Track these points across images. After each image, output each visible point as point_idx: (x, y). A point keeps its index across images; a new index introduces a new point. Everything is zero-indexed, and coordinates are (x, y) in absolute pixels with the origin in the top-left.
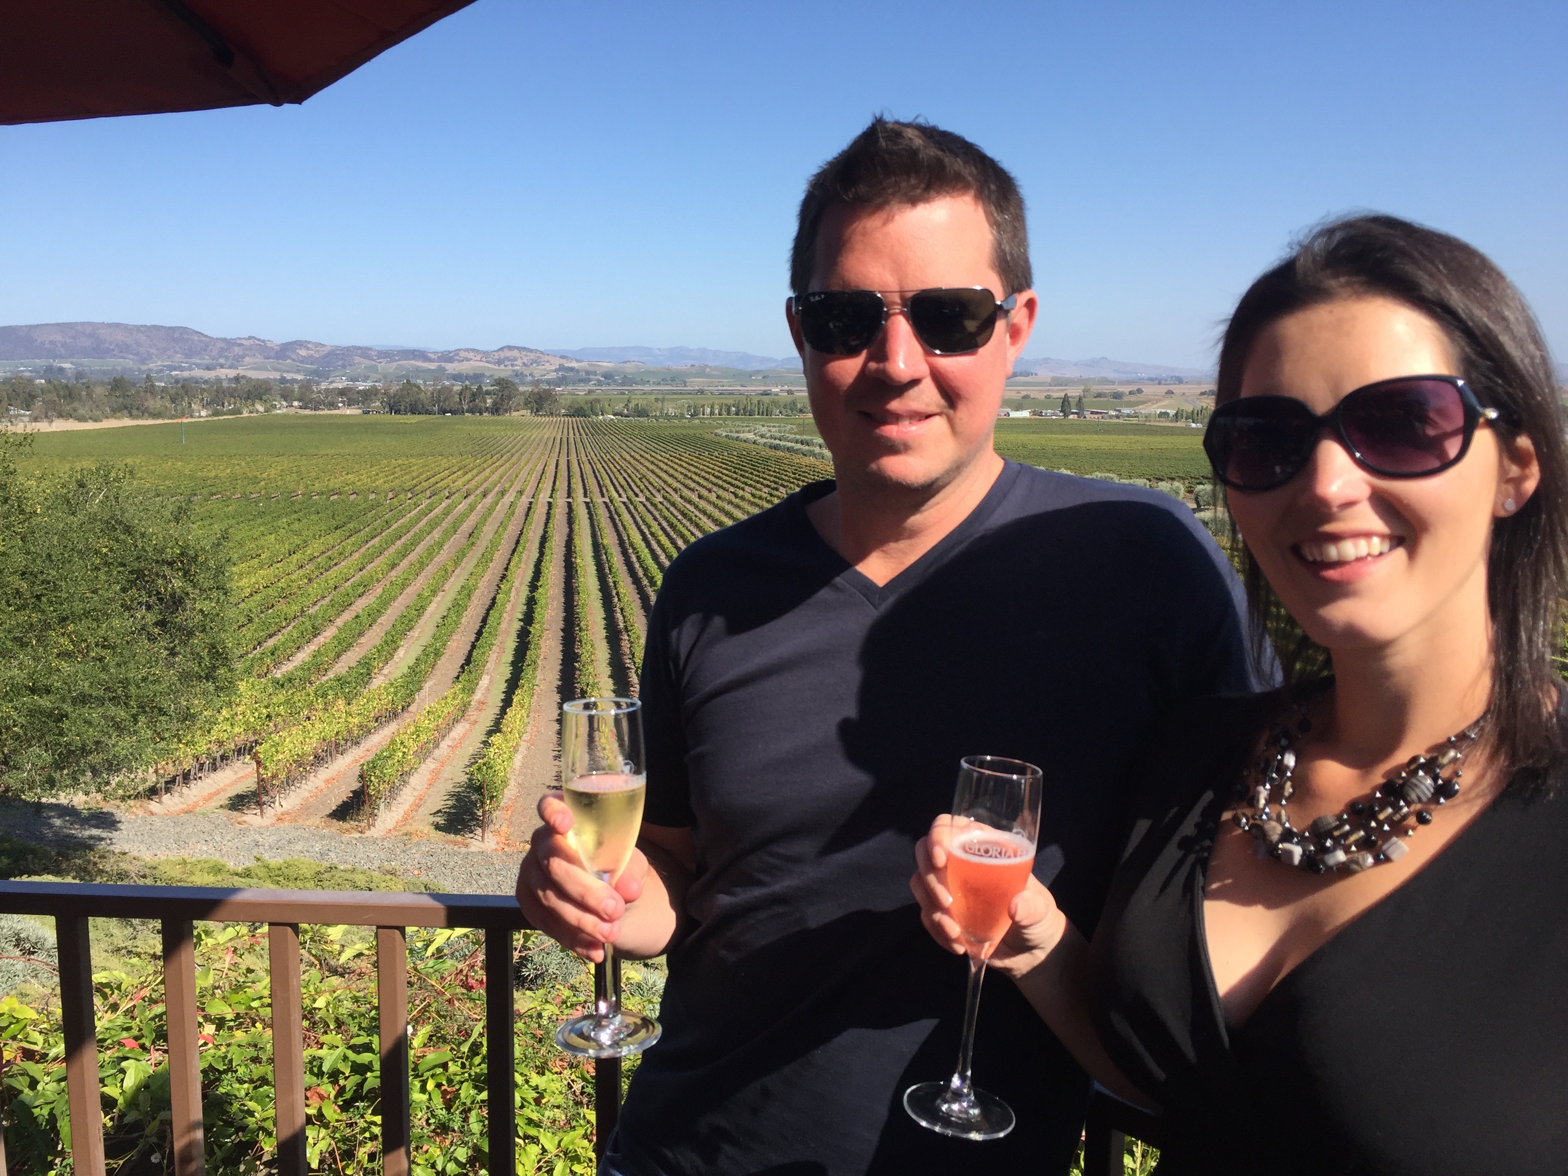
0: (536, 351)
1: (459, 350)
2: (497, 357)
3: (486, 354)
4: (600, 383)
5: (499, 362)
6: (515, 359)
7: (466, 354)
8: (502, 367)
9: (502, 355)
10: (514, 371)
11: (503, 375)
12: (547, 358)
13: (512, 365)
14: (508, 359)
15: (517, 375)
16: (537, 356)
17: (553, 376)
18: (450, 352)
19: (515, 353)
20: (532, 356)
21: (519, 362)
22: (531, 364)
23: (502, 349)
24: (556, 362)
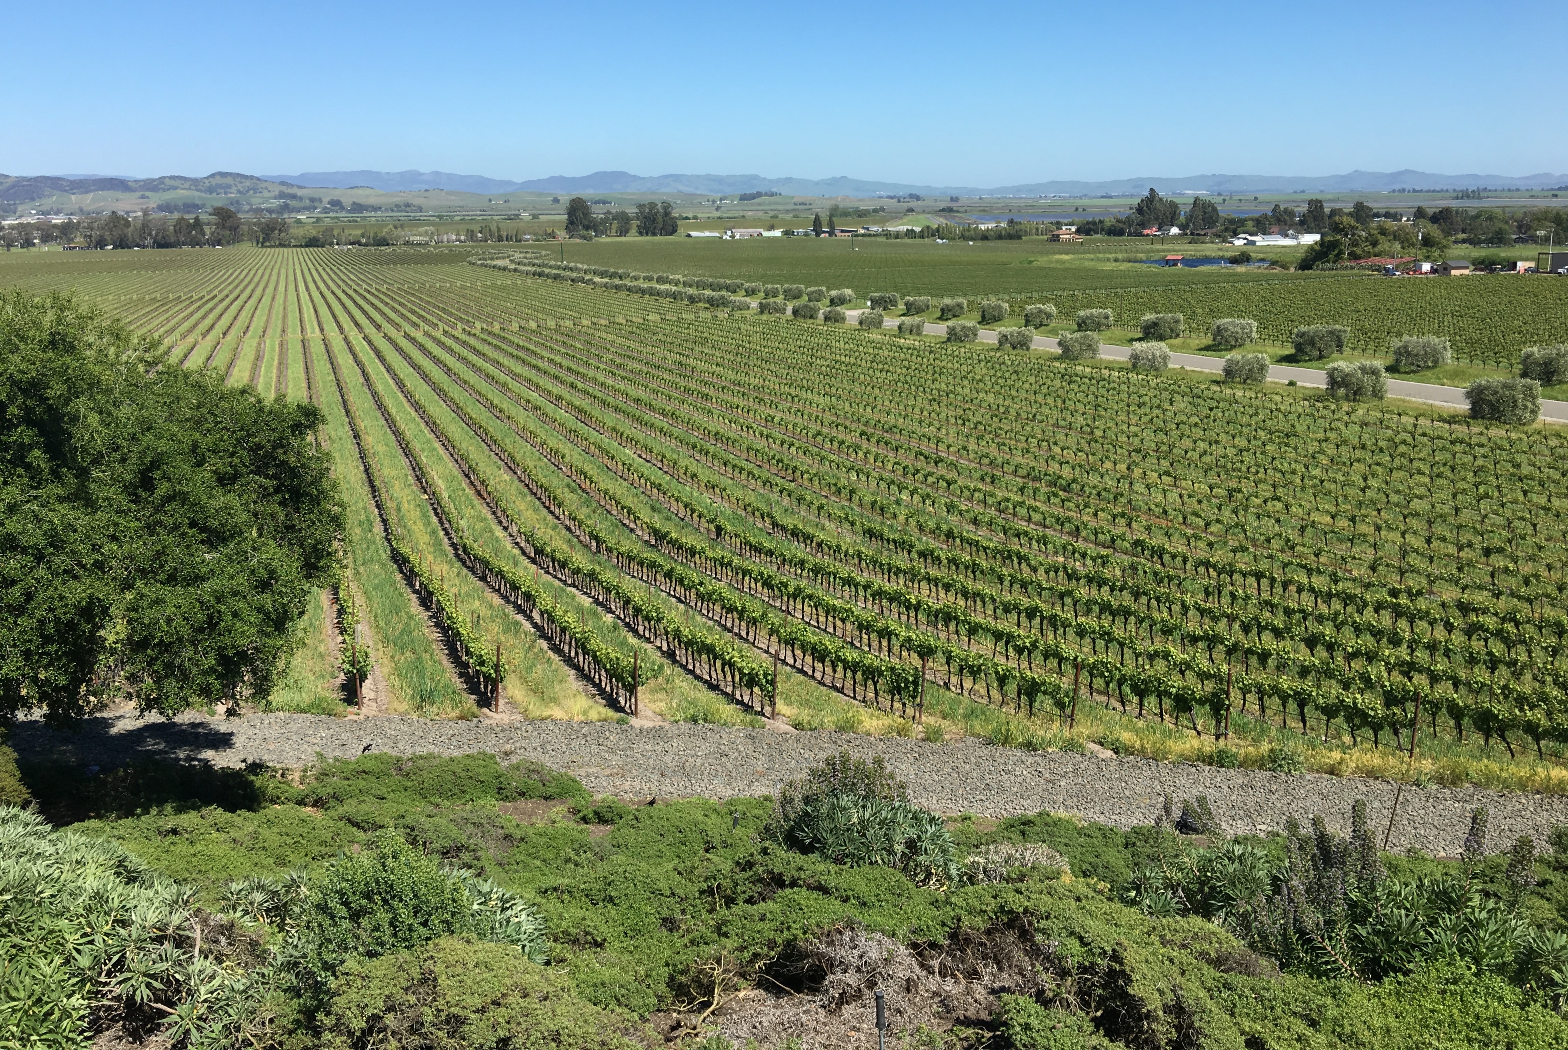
0: (252, 177)
1: (164, 178)
2: (207, 184)
3: (195, 182)
4: (325, 211)
5: (211, 190)
6: (229, 187)
7: (173, 183)
8: (214, 195)
9: (214, 182)
10: (228, 199)
11: (219, 204)
12: (264, 185)
13: (226, 193)
14: (220, 186)
15: (232, 204)
16: (255, 183)
17: (275, 203)
18: (153, 180)
19: (229, 180)
20: (248, 183)
21: (234, 189)
22: (248, 191)
23: (213, 176)
24: (276, 190)
